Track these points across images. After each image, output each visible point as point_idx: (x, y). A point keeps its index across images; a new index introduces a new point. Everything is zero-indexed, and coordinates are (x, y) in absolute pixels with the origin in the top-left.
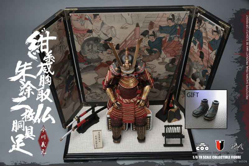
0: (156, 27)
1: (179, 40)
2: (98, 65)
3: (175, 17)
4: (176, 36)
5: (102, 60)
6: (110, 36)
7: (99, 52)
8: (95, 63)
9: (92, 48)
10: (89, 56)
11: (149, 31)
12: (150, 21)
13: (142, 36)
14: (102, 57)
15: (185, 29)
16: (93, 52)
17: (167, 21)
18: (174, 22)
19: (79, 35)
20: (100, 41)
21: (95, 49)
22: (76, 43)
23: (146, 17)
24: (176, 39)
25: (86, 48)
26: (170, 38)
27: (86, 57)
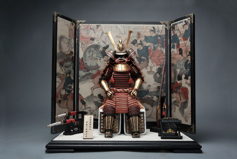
0: (142, 37)
1: (161, 49)
2: (96, 73)
3: (156, 29)
4: (158, 46)
5: (100, 67)
6: (107, 44)
7: (97, 59)
8: (93, 71)
9: (92, 55)
10: (89, 63)
11: (138, 40)
12: (137, 32)
13: (132, 44)
14: (99, 64)
15: (165, 40)
16: (93, 59)
17: (150, 32)
18: (155, 33)
19: (84, 43)
20: (99, 48)
21: (95, 56)
22: (80, 49)
23: (134, 29)
24: (159, 49)
25: (88, 55)
26: (154, 47)
27: (86, 63)
